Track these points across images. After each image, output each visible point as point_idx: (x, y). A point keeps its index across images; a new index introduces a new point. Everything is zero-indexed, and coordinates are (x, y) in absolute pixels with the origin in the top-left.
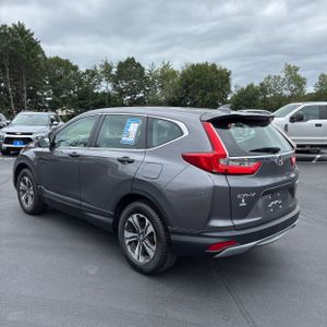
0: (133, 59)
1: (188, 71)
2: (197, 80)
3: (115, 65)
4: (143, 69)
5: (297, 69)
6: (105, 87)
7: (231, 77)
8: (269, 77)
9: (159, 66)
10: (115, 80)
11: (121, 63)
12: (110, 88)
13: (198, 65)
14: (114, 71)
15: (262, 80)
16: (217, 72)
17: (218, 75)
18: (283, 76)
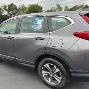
0: (13, 4)
1: (30, 7)
2: (33, 9)
3: (7, 6)
4: (16, 7)
5: (60, 5)
6: (5, 13)
7: (42, 8)
8: (53, 8)
9: (21, 6)
10: (8, 10)
11: (9, 5)
12: (7, 13)
13: (33, 5)
14: (7, 8)
15: (51, 9)
16: (38, 7)
17: (39, 8)
18: (56, 7)
